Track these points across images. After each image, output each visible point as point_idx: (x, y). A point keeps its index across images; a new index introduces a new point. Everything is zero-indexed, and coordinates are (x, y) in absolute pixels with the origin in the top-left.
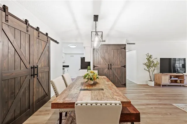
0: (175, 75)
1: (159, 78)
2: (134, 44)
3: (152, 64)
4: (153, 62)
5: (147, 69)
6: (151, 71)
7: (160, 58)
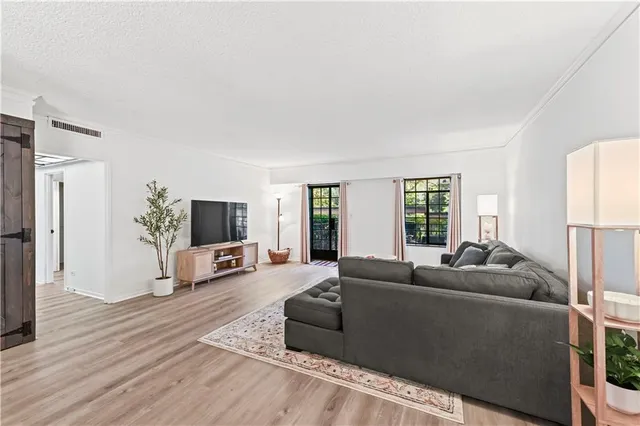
0: (228, 249)
1: (187, 264)
2: (96, 134)
3: (168, 219)
4: (169, 211)
5: (151, 238)
6: (163, 244)
7: (193, 201)
